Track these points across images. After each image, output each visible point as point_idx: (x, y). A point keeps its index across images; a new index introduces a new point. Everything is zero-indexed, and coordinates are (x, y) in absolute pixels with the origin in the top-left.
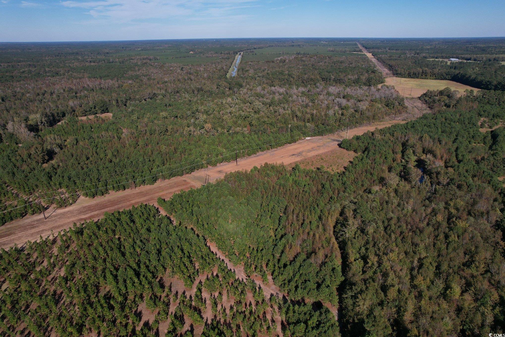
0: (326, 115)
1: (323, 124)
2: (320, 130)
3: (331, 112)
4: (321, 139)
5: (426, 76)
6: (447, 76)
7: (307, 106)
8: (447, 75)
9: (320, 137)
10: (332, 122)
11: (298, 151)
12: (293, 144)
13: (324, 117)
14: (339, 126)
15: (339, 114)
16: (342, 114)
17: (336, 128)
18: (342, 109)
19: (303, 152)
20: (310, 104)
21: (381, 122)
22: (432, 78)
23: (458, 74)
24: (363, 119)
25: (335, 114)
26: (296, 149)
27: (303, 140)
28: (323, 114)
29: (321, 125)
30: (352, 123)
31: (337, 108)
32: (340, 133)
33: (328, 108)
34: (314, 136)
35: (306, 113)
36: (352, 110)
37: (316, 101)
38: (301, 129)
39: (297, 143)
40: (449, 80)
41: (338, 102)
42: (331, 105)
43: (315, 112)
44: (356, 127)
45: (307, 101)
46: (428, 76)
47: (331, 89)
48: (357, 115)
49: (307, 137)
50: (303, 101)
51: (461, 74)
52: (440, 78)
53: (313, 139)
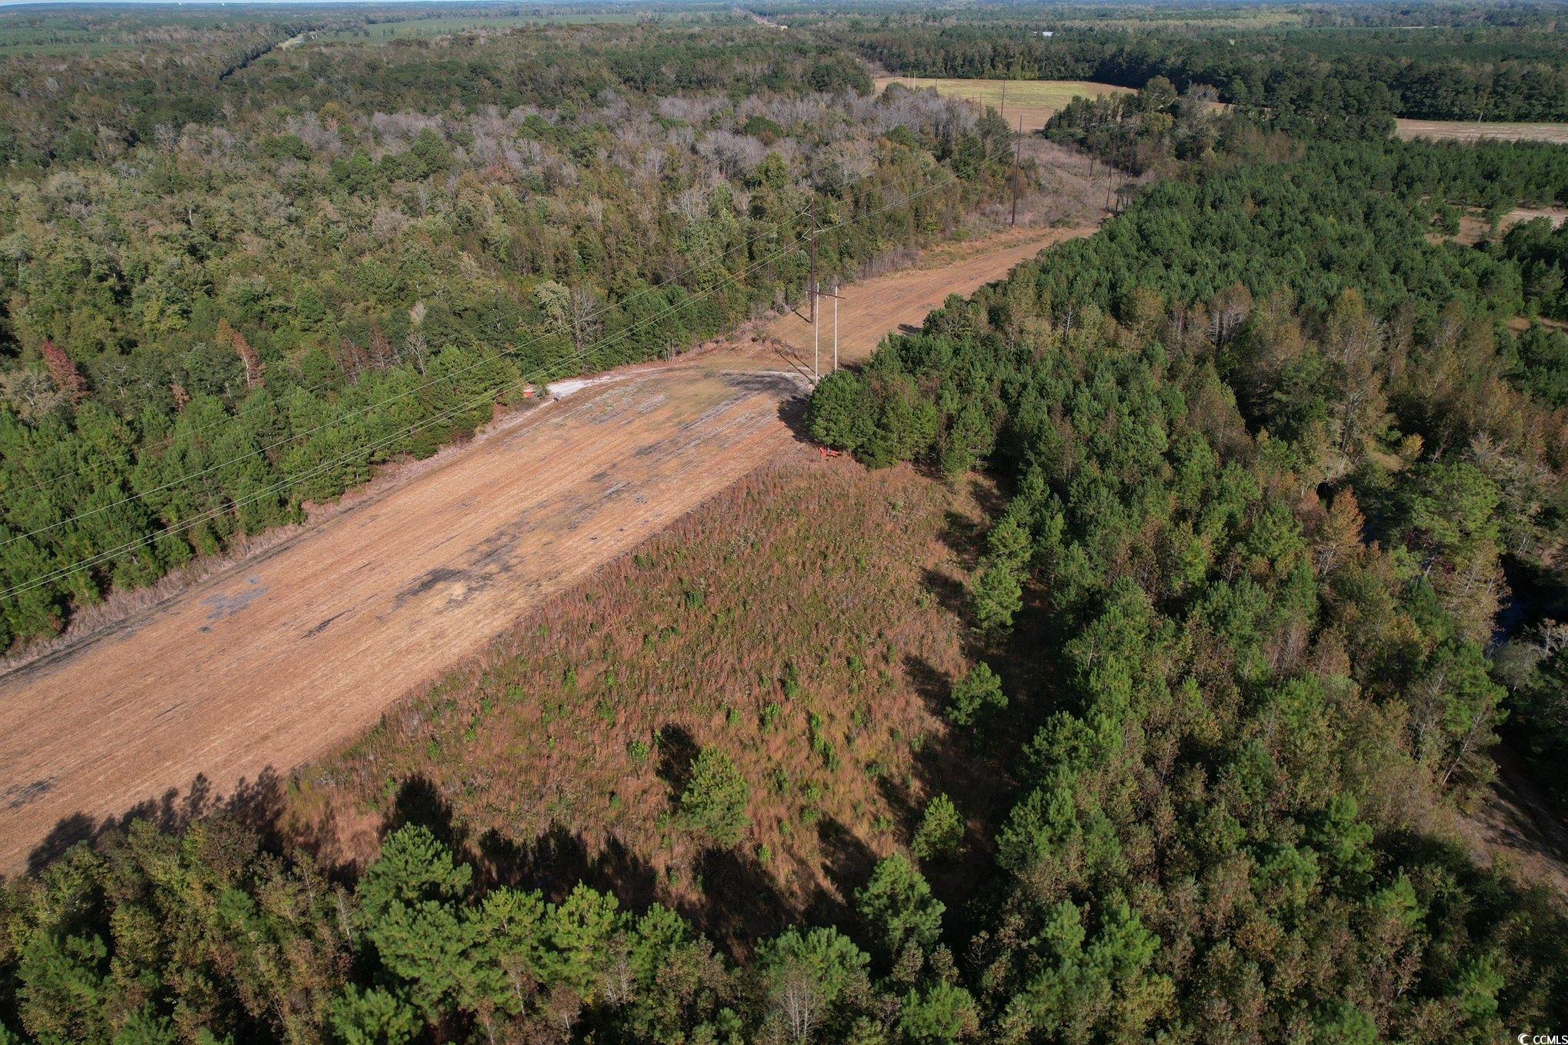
0: (664, 222)
1: (657, 280)
2: (643, 325)
3: (691, 204)
4: (655, 385)
5: (1008, 66)
6: (1080, 65)
7: (549, 183)
8: (1077, 61)
9: (646, 371)
10: (705, 259)
11: (483, 523)
12: (446, 454)
13: (654, 236)
14: (753, 280)
15: (738, 213)
16: (757, 212)
17: (743, 299)
18: (749, 184)
19: (518, 528)
20: (570, 171)
21: (957, 238)
22: (1028, 75)
23: (1114, 56)
24: (871, 231)
25: (714, 213)
26: (464, 504)
27: (529, 405)
28: (645, 216)
29: (643, 290)
30: (824, 255)
31: (718, 180)
32: (771, 327)
33: (670, 184)
34: (607, 367)
35: (548, 218)
36: (806, 189)
37: (602, 154)
38: (509, 326)
39: (480, 439)
40: (1085, 79)
41: (718, 152)
42: (683, 172)
43: (596, 207)
44: (847, 279)
45: (552, 158)
46: (1016, 69)
47: (672, 104)
48: (839, 213)
49: (553, 378)
50: (526, 162)
51: (1129, 54)
52: (1056, 73)
53: (602, 389)
